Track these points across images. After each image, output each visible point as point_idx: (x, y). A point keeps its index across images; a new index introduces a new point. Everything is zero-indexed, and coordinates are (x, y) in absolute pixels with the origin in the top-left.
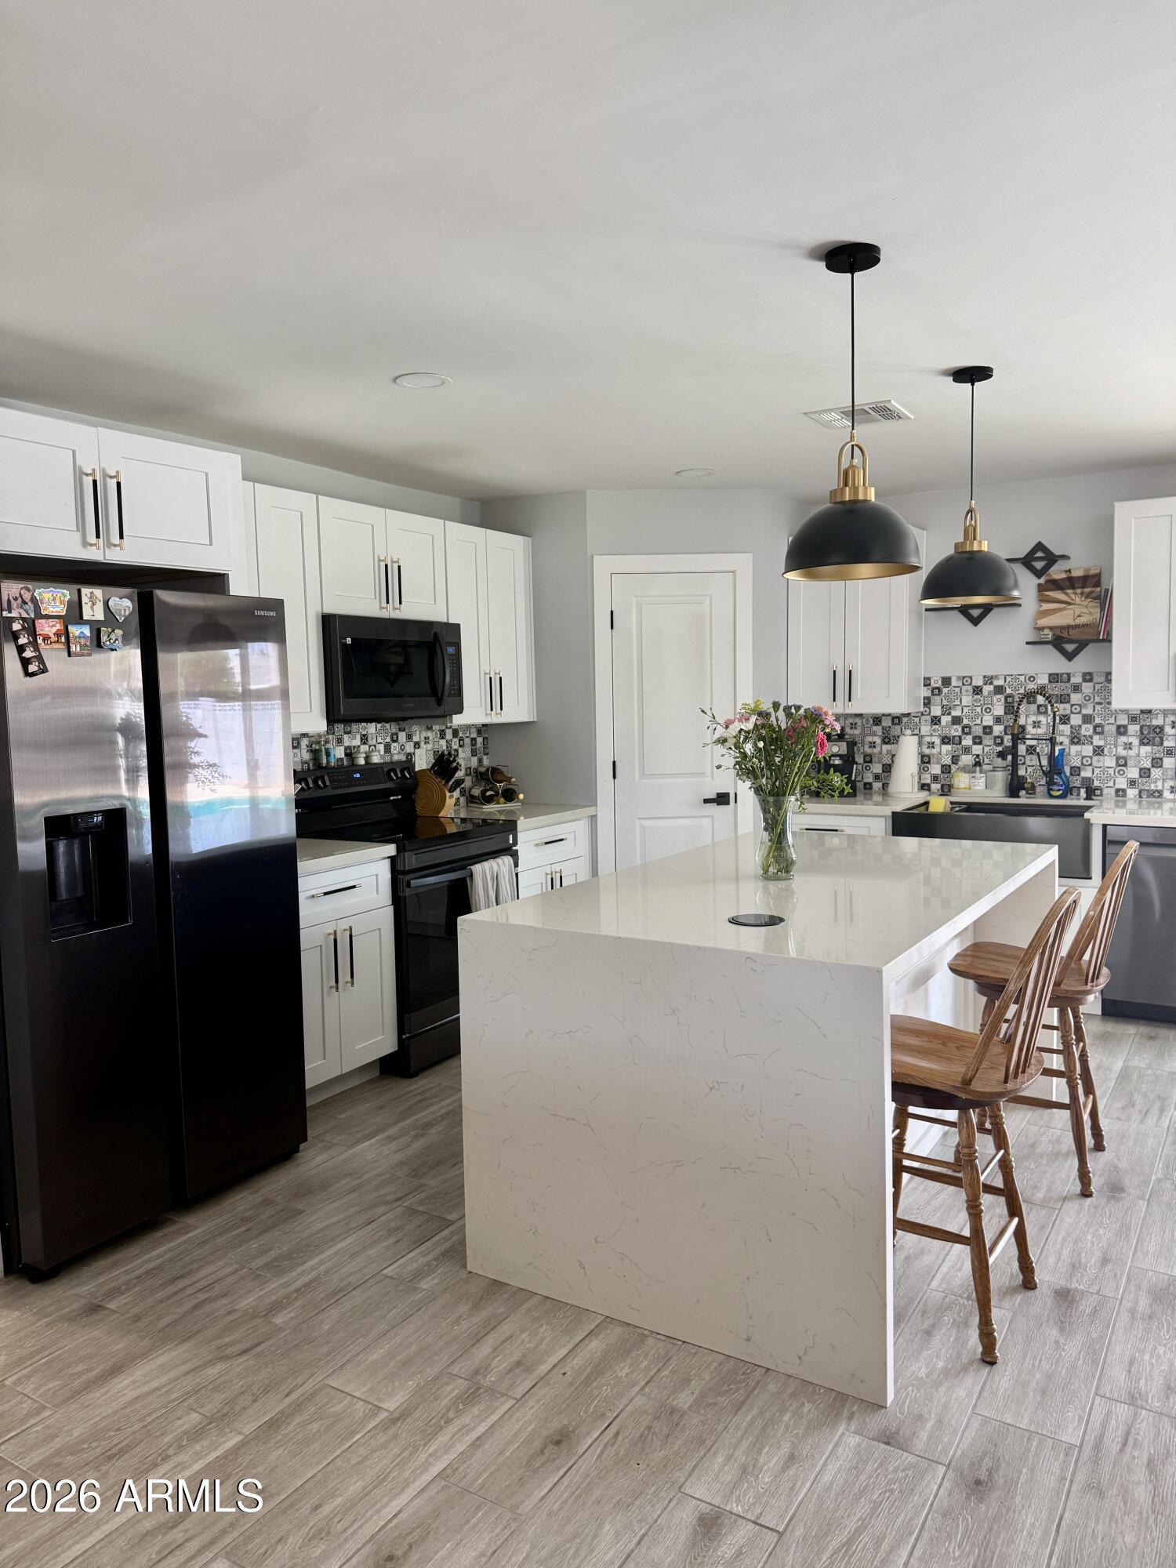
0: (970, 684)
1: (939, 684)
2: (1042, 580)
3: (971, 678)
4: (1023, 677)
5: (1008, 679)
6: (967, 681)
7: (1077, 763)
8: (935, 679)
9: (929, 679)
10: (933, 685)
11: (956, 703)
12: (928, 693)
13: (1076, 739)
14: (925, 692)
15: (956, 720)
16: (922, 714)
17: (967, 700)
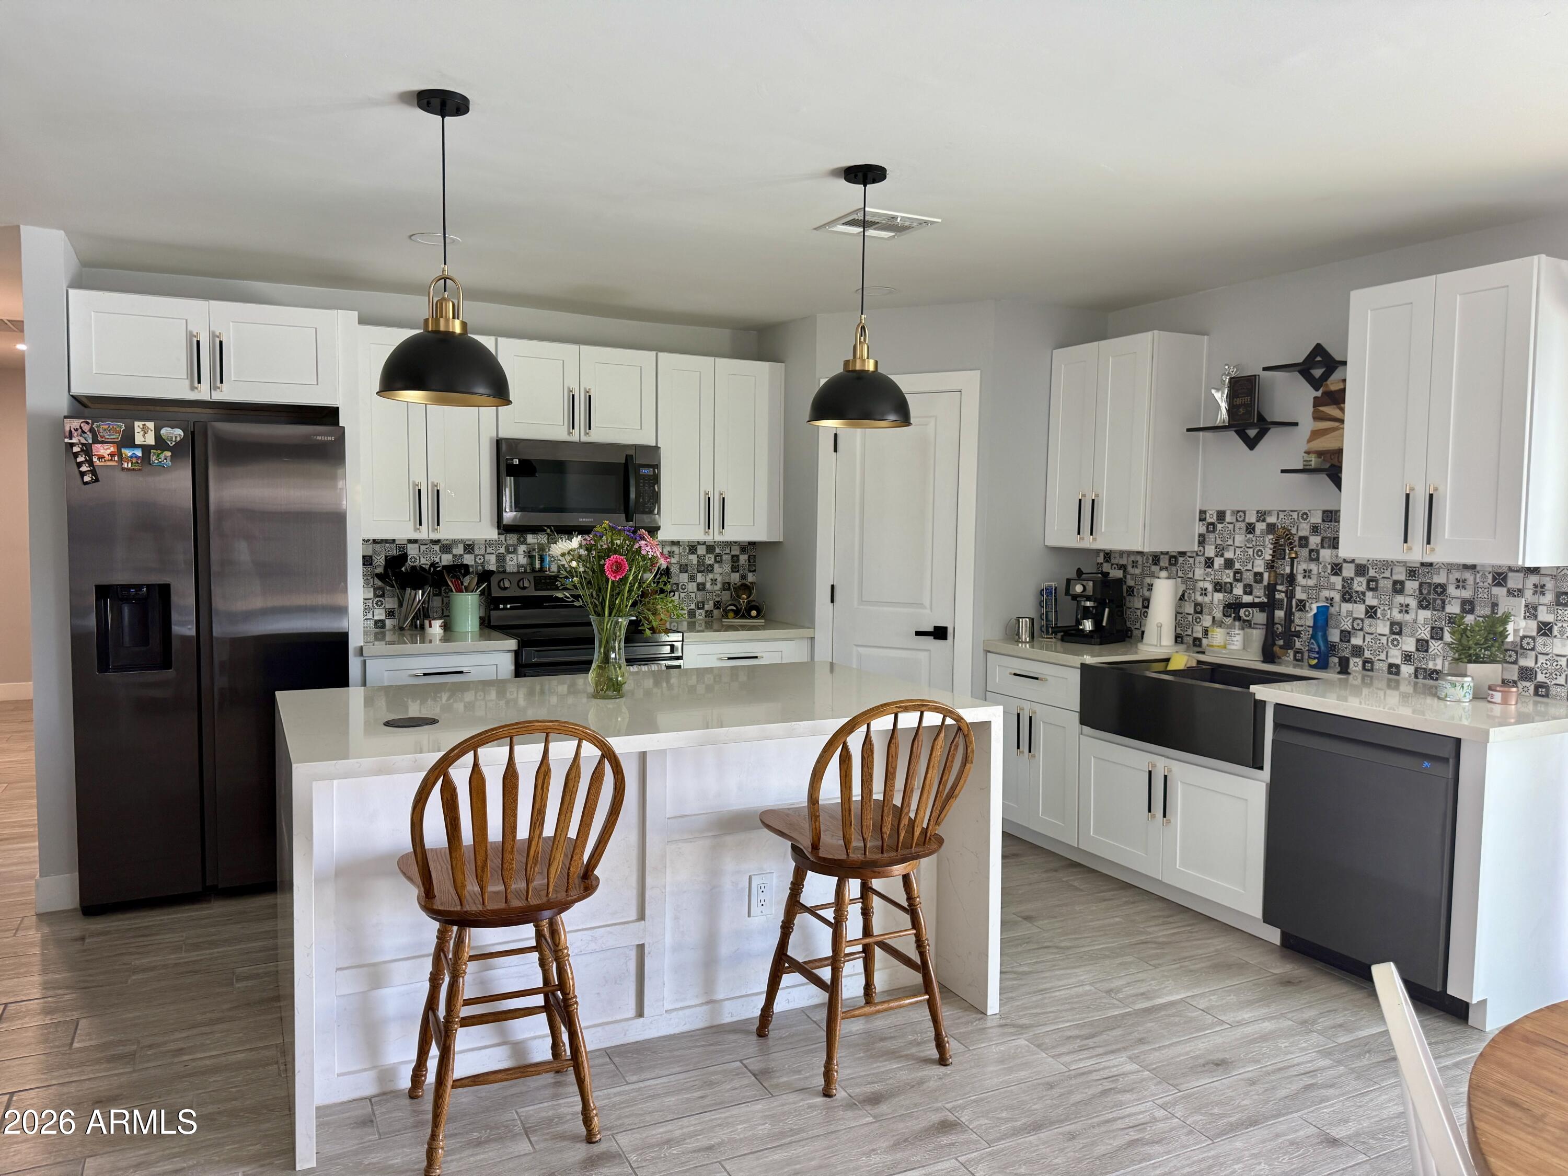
0: (1244, 521)
1: (1214, 520)
2: (1319, 394)
3: (1244, 512)
4: (1296, 513)
5: (1281, 516)
6: (1240, 516)
7: (1347, 625)
8: (1211, 512)
9: (1205, 512)
10: (1209, 520)
11: (1228, 543)
12: (1203, 530)
13: (1348, 596)
14: (1200, 528)
15: (1229, 564)
16: (1197, 555)
17: (1240, 539)
